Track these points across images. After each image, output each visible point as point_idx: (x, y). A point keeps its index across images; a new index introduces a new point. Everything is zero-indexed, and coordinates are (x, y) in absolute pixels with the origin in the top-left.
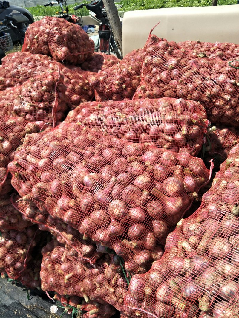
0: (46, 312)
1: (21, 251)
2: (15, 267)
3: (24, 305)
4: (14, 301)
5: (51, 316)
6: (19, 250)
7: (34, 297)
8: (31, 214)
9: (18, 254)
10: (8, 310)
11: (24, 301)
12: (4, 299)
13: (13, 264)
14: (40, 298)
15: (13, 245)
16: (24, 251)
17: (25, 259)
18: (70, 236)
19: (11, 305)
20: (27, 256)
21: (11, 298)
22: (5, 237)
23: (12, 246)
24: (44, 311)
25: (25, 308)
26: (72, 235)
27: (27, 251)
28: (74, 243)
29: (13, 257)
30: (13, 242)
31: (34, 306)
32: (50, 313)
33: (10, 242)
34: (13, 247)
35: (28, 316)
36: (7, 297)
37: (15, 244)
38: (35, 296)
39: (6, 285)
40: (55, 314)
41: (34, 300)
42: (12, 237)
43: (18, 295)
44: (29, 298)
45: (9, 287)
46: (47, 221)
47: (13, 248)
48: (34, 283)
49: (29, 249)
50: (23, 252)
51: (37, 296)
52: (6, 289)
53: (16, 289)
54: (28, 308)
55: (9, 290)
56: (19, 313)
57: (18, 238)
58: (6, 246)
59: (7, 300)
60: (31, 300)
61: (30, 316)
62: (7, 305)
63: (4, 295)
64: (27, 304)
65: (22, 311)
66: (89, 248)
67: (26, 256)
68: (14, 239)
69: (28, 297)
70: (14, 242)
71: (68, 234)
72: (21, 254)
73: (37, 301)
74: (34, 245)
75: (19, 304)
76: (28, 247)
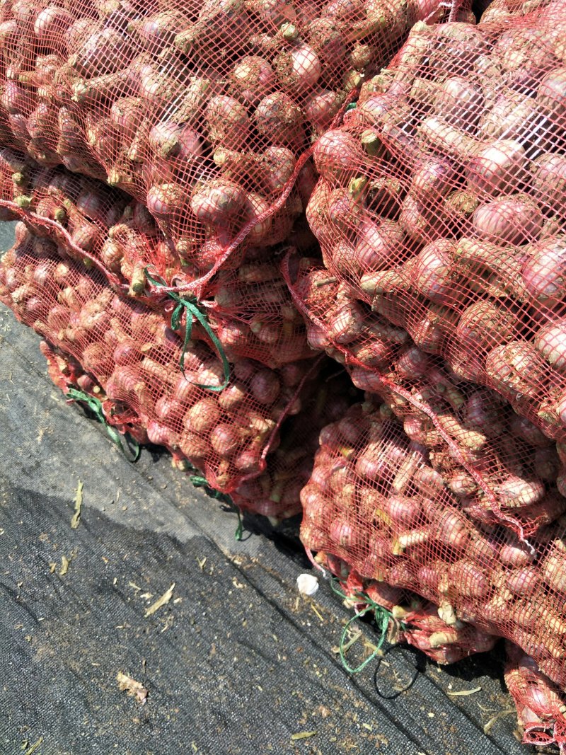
0: (285, 586)
1: (260, 424)
2: (237, 464)
3: (226, 552)
4: (198, 534)
5: (298, 599)
6: (254, 421)
7: (254, 536)
8: (350, 335)
9: (250, 429)
10: (183, 553)
11: (227, 539)
12: (171, 522)
13: (231, 456)
14: (271, 544)
15: (241, 403)
16: (267, 423)
17: (264, 447)
18: (475, 439)
19: (190, 541)
20: (272, 438)
21: (192, 523)
22: (219, 373)
23: (237, 405)
24: (280, 582)
25: (229, 560)
26: (484, 437)
27: (275, 425)
28: (478, 463)
29: (235, 436)
30: (242, 394)
31: (251, 562)
32: (295, 591)
33: (235, 393)
34: (239, 408)
35: (235, 583)
36: (181, 519)
37: (247, 401)
38: (258, 534)
39: (177, 485)
40: (309, 597)
41: (254, 544)
42: (241, 377)
43: (210, 519)
44: (241, 536)
45: (186, 492)
46: (393, 368)
47: (240, 412)
48: (267, 508)
49: (280, 420)
50: (265, 428)
51: (262, 536)
52: (178, 495)
53: (206, 501)
54: (236, 562)
55: (186, 501)
56: (212, 569)
57: (259, 385)
58: (221, 401)
59: (180, 526)
60: (245, 543)
61: (240, 586)
62: (179, 538)
63: (172, 510)
64: (234, 550)
65: (220, 565)
66: (531, 490)
67: (268, 439)
68: (245, 385)
69: (240, 531)
70: (245, 396)
71: (468, 429)
72: (258, 431)
73: (260, 550)
74: (295, 411)
75: (213, 546)
76: (281, 414)
